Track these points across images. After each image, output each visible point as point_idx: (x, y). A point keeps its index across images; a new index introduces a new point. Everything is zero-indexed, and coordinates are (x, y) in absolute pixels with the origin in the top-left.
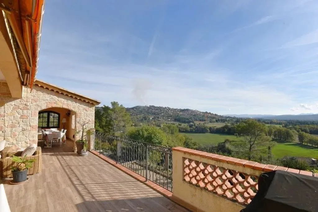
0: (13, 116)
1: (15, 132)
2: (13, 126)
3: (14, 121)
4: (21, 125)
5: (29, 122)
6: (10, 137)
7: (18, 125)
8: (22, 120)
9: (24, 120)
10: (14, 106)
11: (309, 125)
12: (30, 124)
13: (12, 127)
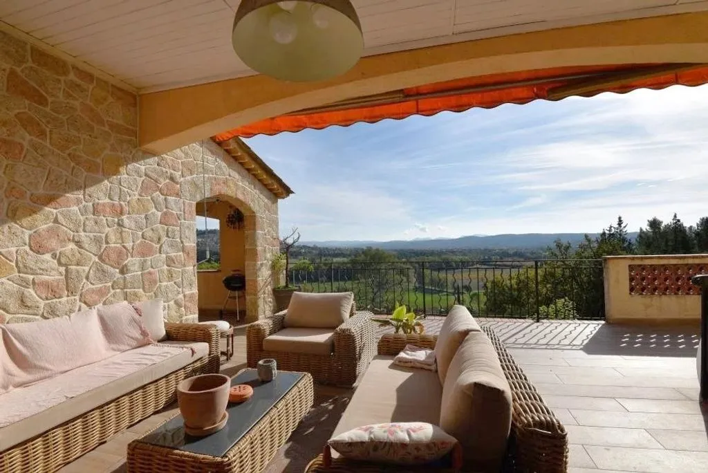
0: (143, 216)
1: (152, 270)
2: (145, 251)
3: (149, 234)
4: (165, 247)
5: (181, 238)
6: (141, 290)
7: (158, 246)
8: (166, 227)
9: (171, 228)
10: (144, 177)
11: (428, 256)
12: (182, 242)
13: (143, 255)
